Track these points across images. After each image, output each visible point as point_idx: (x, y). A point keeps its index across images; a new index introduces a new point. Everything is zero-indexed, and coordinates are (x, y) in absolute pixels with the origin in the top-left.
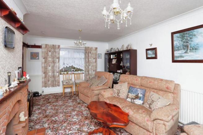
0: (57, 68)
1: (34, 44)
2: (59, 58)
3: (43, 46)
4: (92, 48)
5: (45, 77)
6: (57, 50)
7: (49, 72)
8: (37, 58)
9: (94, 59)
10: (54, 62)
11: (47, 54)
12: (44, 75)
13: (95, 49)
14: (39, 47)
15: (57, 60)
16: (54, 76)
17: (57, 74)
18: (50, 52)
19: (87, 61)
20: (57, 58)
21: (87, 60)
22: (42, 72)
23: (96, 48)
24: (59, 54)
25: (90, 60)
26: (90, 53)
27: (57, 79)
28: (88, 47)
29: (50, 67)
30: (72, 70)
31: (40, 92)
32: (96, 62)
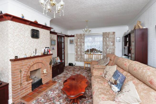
0: (83, 49)
1: (71, 35)
2: (84, 43)
3: (75, 36)
4: (109, 33)
5: (77, 54)
6: (83, 37)
7: (79, 52)
8: (73, 43)
9: (112, 42)
10: (81, 45)
11: (77, 40)
12: (76, 53)
13: (112, 33)
14: (73, 36)
15: (83, 44)
16: (81, 55)
17: (83, 53)
18: (79, 38)
19: (105, 45)
20: (83, 43)
21: (105, 43)
22: (75, 52)
23: (114, 33)
24: (84, 40)
25: (107, 43)
26: (108, 37)
27: (83, 57)
28: (106, 33)
29: (79, 49)
30: (94, 51)
31: (74, 64)
32: (114, 45)
